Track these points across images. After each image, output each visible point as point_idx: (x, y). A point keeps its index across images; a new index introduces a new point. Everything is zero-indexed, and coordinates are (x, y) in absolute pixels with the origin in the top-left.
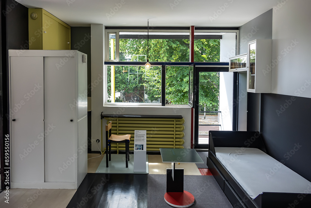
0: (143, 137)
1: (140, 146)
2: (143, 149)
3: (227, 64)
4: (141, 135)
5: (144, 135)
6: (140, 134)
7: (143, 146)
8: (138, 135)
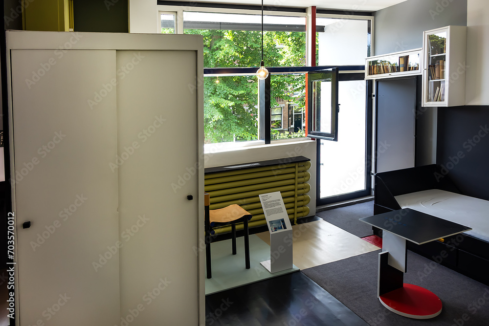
0: (278, 204)
1: (278, 222)
2: (285, 228)
3: (363, 68)
4: (273, 201)
5: (279, 200)
6: (271, 199)
7: (283, 221)
8: (268, 202)
